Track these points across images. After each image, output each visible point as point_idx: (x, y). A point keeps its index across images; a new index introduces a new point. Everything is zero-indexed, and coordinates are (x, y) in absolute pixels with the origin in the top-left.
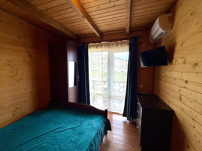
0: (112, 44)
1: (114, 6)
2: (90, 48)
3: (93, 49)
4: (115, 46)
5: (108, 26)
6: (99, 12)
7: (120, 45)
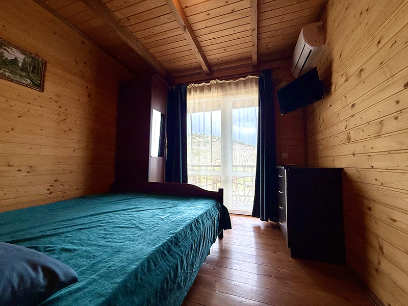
0: (229, 83)
1: (233, 11)
2: (190, 93)
3: (194, 93)
4: (233, 87)
5: (222, 50)
6: (209, 23)
7: (242, 86)
